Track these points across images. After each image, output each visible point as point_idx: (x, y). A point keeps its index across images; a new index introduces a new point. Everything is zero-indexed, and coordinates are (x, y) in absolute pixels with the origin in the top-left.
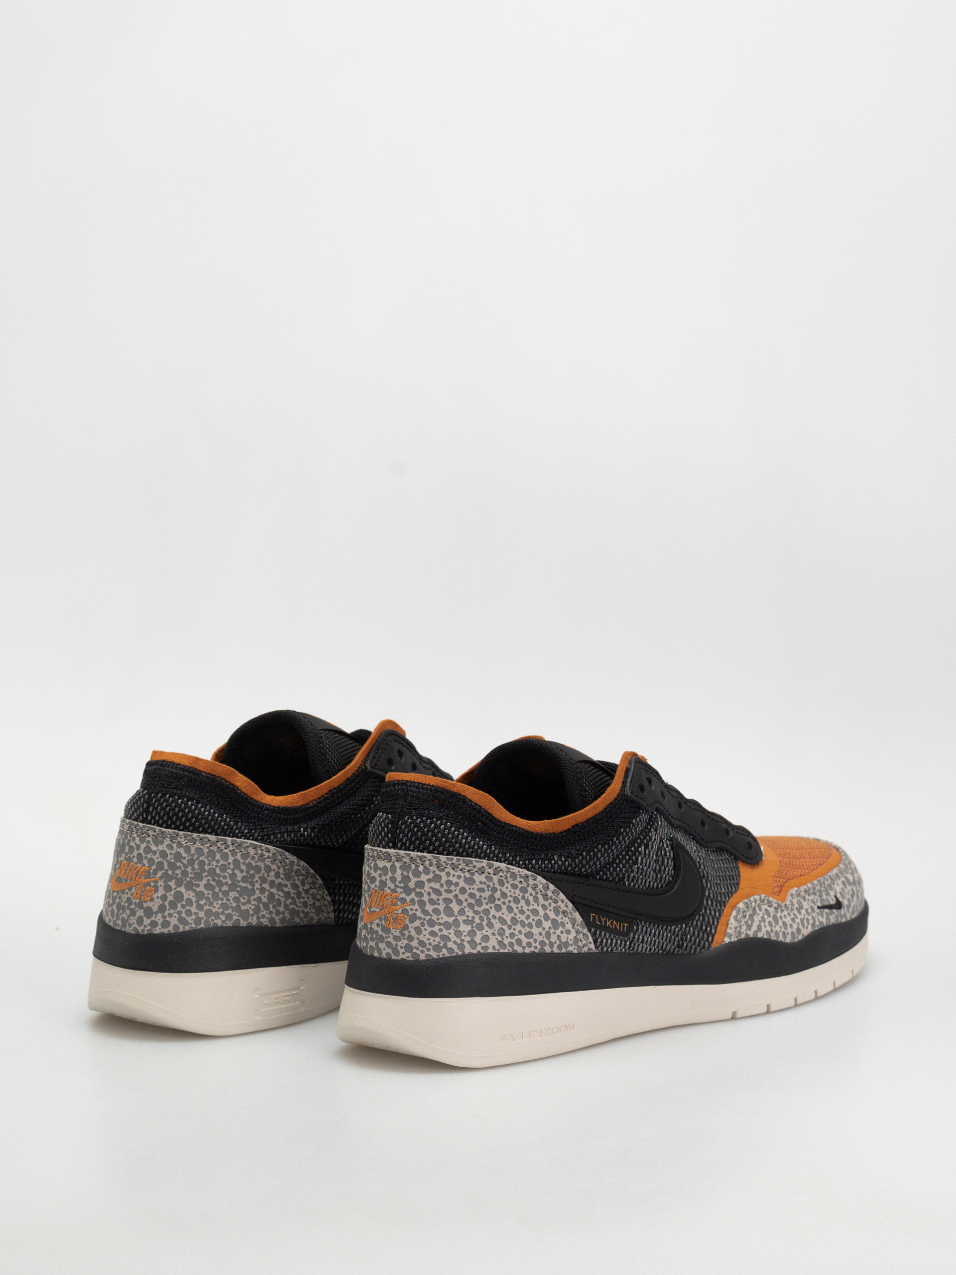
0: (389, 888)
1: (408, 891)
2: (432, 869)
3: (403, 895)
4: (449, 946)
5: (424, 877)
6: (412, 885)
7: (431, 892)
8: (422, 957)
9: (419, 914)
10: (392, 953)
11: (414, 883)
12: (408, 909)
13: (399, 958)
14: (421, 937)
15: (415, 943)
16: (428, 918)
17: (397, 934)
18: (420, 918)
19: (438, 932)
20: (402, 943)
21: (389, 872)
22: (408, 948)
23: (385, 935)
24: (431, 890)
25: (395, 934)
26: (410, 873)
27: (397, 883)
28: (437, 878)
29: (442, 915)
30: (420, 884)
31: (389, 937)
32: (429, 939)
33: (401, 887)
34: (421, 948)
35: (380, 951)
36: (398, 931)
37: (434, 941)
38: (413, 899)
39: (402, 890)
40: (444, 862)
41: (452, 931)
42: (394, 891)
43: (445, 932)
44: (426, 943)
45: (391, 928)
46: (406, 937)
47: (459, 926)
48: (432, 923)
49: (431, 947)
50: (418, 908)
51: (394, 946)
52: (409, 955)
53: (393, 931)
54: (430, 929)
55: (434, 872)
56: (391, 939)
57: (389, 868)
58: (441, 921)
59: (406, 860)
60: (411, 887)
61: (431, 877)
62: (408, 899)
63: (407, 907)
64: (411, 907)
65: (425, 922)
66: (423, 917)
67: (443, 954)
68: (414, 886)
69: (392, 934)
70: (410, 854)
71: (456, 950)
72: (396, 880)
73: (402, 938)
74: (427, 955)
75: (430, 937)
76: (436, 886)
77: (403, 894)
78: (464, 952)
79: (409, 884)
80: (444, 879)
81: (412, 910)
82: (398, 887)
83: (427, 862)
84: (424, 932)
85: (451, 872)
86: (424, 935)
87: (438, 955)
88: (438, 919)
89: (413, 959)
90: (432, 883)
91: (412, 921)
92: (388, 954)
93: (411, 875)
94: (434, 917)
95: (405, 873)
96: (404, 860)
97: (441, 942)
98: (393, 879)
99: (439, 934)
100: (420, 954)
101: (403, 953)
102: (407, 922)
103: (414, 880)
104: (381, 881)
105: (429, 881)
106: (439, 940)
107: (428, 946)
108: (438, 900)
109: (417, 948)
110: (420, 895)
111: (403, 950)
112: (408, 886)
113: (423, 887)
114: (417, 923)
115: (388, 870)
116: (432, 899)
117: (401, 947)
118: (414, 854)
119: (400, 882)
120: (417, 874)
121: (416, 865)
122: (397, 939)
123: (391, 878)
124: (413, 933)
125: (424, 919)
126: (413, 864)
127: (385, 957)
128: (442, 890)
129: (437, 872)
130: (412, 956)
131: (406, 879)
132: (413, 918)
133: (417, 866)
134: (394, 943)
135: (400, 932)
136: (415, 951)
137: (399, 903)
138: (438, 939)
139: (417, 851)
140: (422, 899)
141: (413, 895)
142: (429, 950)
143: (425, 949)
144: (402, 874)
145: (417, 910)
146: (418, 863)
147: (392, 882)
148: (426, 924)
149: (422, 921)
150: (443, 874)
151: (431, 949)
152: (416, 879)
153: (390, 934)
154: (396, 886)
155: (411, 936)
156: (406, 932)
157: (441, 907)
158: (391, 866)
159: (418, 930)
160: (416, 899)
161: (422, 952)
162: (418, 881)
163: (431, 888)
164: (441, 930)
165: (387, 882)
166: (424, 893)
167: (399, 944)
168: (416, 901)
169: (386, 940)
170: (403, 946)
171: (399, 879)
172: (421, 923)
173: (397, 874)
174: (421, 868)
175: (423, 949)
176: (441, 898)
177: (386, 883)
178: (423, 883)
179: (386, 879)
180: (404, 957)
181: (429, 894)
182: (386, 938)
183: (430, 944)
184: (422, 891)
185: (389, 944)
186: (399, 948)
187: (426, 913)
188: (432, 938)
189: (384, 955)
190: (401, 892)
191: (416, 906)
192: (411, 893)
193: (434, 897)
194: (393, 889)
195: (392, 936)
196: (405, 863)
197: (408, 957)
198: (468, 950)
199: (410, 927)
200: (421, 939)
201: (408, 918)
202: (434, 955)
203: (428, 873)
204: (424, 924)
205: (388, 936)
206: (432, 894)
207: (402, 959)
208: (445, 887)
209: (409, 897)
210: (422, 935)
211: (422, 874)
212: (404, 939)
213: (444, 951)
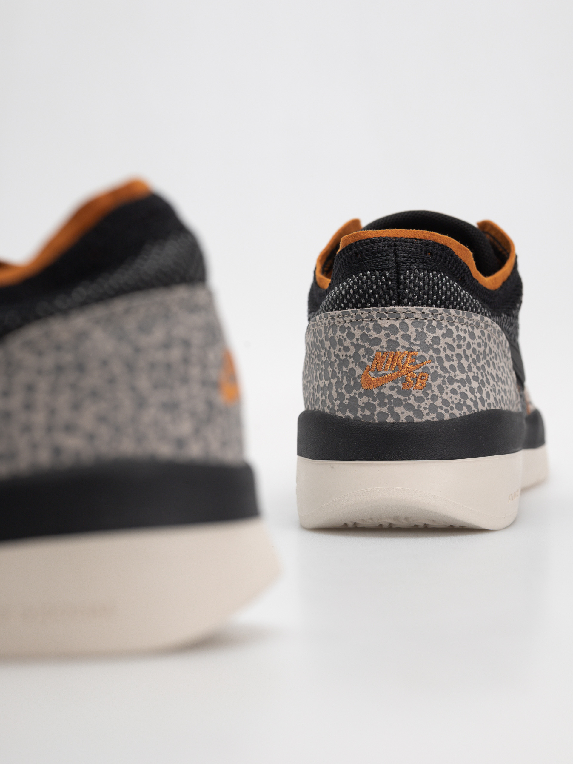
0: (403, 347)
1: (426, 348)
2: (444, 323)
3: (421, 353)
4: (468, 404)
5: (439, 333)
6: (428, 341)
7: (447, 348)
8: (447, 417)
9: (439, 371)
10: (413, 416)
11: (430, 339)
12: (428, 367)
13: (423, 420)
14: (445, 396)
15: (439, 403)
16: (447, 375)
17: (420, 394)
18: (440, 376)
19: (457, 390)
20: (426, 404)
21: (400, 330)
22: (433, 408)
23: (402, 398)
24: (446, 346)
25: (416, 395)
26: (425, 329)
27: (412, 341)
28: (449, 333)
29: (458, 372)
30: (436, 340)
31: (410, 399)
32: (451, 397)
33: (417, 345)
34: (445, 408)
35: (396, 416)
36: (420, 391)
37: (456, 399)
38: (432, 356)
39: (419, 348)
40: (454, 316)
41: (467, 388)
42: (410, 350)
43: (463, 389)
44: (449, 401)
45: (412, 389)
46: (430, 397)
47: (470, 383)
48: (451, 381)
49: (454, 406)
50: (437, 365)
51: (416, 408)
52: (434, 415)
53: (413, 392)
54: (450, 387)
55: (446, 326)
56: (412, 401)
57: (398, 326)
58: (458, 378)
59: (418, 315)
60: (429, 344)
61: (445, 332)
62: (427, 356)
63: (427, 365)
64: (431, 364)
65: (446, 380)
66: (443, 374)
67: (464, 413)
68: (431, 343)
69: (413, 395)
70: (422, 309)
71: (473, 408)
72: (411, 338)
73: (425, 398)
74: (451, 414)
75: (452, 395)
76: (449, 340)
77: (421, 351)
78: (478, 409)
79: (426, 341)
80: (455, 334)
81: (432, 367)
82: (414, 345)
83: (439, 317)
84: (446, 390)
85: (459, 327)
86: (447, 394)
87: (460, 414)
88: (455, 376)
89: (438, 420)
90: (447, 338)
91: (434, 380)
92: (408, 417)
93: (426, 331)
94: (452, 374)
95: (419, 330)
96: (416, 316)
97: (462, 400)
98: (406, 337)
99: (459, 391)
100: (445, 414)
101: (428, 414)
102: (430, 381)
103: (430, 336)
104: (390, 341)
105: (444, 336)
106: (460, 398)
107: (451, 405)
108: (452, 355)
109: (441, 408)
110: (437, 351)
111: (427, 411)
112: (425, 343)
113: (439, 343)
114: (439, 381)
115: (397, 328)
116: (448, 355)
117: (425, 408)
118: (425, 309)
119: (415, 340)
120: (432, 330)
121: (428, 320)
122: (419, 399)
123: (403, 337)
124: (436, 392)
125: (445, 377)
126: (425, 319)
127: (405, 421)
128: (455, 345)
129: (449, 327)
130: (437, 417)
131: (421, 336)
132: (435, 376)
133: (430, 321)
134: (416, 405)
135: (423, 393)
136: (439, 410)
137: (418, 362)
138: (458, 397)
139: (427, 306)
140: (440, 355)
141: (431, 352)
142: (452, 408)
143: (449, 408)
144: (416, 331)
145: (437, 367)
146: (430, 318)
147: (405, 340)
148: (446, 382)
149: (443, 379)
150: (453, 328)
151: (454, 408)
152: (432, 335)
153: (411, 396)
154: (411, 344)
155: (435, 395)
156: (429, 392)
157: (455, 363)
158: (400, 324)
159: (440, 388)
160: (435, 356)
161: (447, 411)
162: (434, 337)
163: (446, 343)
164: (459, 387)
165: (399, 341)
166: (441, 349)
167: (423, 405)
168: (435, 358)
169: (404, 403)
170: (427, 406)
171: (414, 336)
172: (443, 380)
173: (410, 331)
174: (434, 323)
175: (447, 408)
176: (454, 353)
177: (398, 343)
178: (439, 338)
179: (397, 338)
180: (429, 418)
181: (445, 350)
182: (405, 400)
183: (453, 402)
184: (439, 347)
185: (409, 407)
186: (422, 409)
187: (444, 369)
188: (454, 396)
189: (403, 419)
190: (418, 350)
191: (436, 364)
192: (429, 350)
193: (449, 353)
194: (408, 348)
195: (412, 398)
196: (416, 319)
197: (433, 418)
198: (481, 408)
199: (433, 386)
200: (445, 398)
201: (430, 376)
202: (457, 413)
203: (441, 329)
204: (445, 381)
205: (407, 398)
206: (447, 350)
207: (427, 420)
208: (457, 343)
209: (427, 354)
210: (444, 394)
211: (437, 329)
212: (428, 399)
213: (465, 409)
